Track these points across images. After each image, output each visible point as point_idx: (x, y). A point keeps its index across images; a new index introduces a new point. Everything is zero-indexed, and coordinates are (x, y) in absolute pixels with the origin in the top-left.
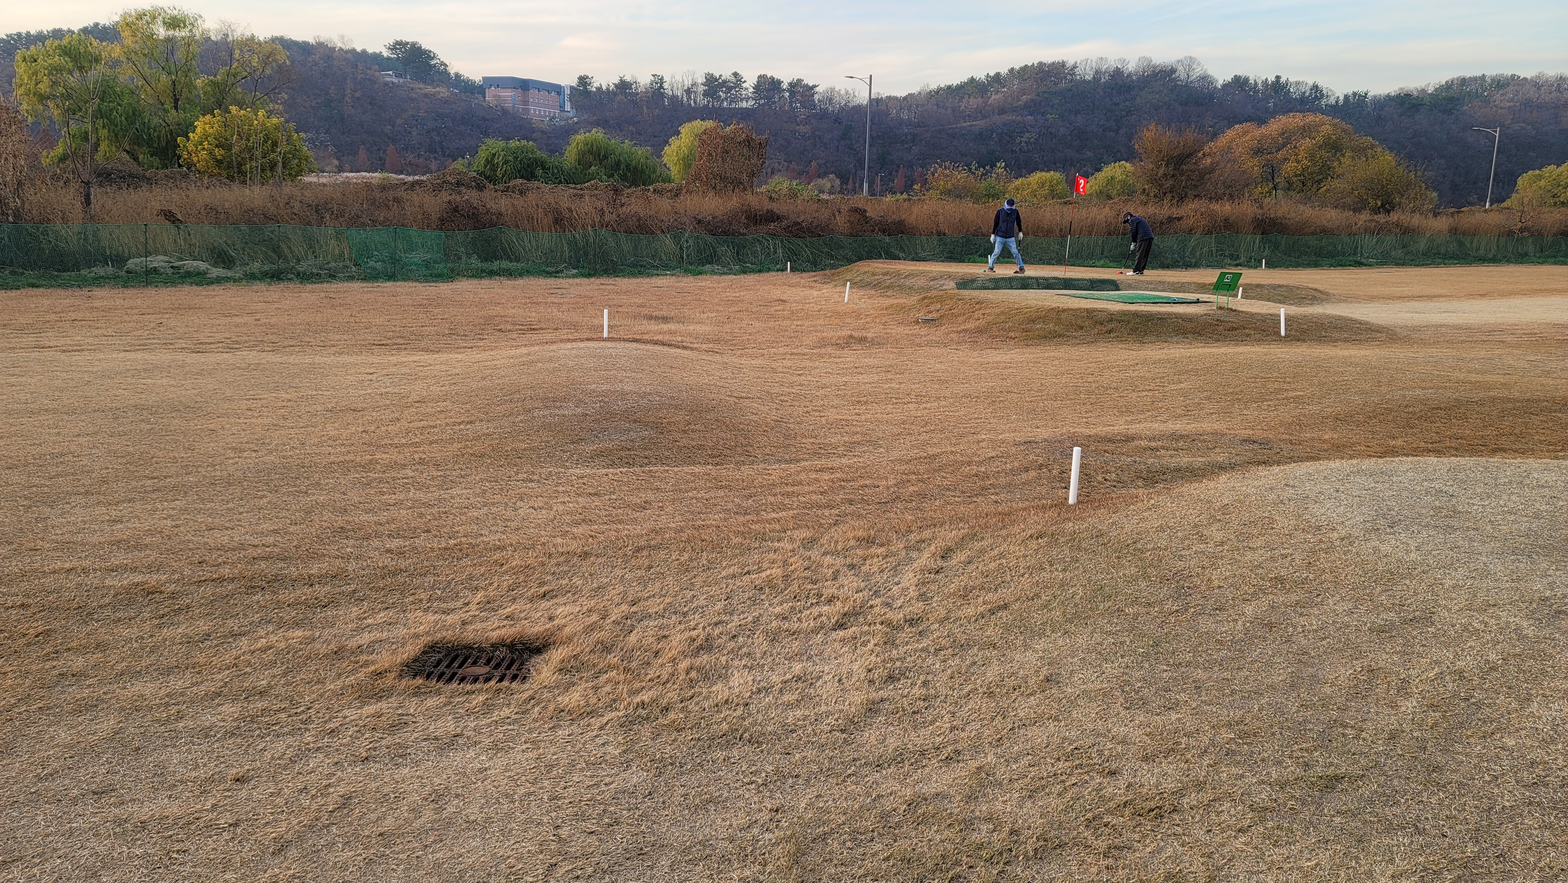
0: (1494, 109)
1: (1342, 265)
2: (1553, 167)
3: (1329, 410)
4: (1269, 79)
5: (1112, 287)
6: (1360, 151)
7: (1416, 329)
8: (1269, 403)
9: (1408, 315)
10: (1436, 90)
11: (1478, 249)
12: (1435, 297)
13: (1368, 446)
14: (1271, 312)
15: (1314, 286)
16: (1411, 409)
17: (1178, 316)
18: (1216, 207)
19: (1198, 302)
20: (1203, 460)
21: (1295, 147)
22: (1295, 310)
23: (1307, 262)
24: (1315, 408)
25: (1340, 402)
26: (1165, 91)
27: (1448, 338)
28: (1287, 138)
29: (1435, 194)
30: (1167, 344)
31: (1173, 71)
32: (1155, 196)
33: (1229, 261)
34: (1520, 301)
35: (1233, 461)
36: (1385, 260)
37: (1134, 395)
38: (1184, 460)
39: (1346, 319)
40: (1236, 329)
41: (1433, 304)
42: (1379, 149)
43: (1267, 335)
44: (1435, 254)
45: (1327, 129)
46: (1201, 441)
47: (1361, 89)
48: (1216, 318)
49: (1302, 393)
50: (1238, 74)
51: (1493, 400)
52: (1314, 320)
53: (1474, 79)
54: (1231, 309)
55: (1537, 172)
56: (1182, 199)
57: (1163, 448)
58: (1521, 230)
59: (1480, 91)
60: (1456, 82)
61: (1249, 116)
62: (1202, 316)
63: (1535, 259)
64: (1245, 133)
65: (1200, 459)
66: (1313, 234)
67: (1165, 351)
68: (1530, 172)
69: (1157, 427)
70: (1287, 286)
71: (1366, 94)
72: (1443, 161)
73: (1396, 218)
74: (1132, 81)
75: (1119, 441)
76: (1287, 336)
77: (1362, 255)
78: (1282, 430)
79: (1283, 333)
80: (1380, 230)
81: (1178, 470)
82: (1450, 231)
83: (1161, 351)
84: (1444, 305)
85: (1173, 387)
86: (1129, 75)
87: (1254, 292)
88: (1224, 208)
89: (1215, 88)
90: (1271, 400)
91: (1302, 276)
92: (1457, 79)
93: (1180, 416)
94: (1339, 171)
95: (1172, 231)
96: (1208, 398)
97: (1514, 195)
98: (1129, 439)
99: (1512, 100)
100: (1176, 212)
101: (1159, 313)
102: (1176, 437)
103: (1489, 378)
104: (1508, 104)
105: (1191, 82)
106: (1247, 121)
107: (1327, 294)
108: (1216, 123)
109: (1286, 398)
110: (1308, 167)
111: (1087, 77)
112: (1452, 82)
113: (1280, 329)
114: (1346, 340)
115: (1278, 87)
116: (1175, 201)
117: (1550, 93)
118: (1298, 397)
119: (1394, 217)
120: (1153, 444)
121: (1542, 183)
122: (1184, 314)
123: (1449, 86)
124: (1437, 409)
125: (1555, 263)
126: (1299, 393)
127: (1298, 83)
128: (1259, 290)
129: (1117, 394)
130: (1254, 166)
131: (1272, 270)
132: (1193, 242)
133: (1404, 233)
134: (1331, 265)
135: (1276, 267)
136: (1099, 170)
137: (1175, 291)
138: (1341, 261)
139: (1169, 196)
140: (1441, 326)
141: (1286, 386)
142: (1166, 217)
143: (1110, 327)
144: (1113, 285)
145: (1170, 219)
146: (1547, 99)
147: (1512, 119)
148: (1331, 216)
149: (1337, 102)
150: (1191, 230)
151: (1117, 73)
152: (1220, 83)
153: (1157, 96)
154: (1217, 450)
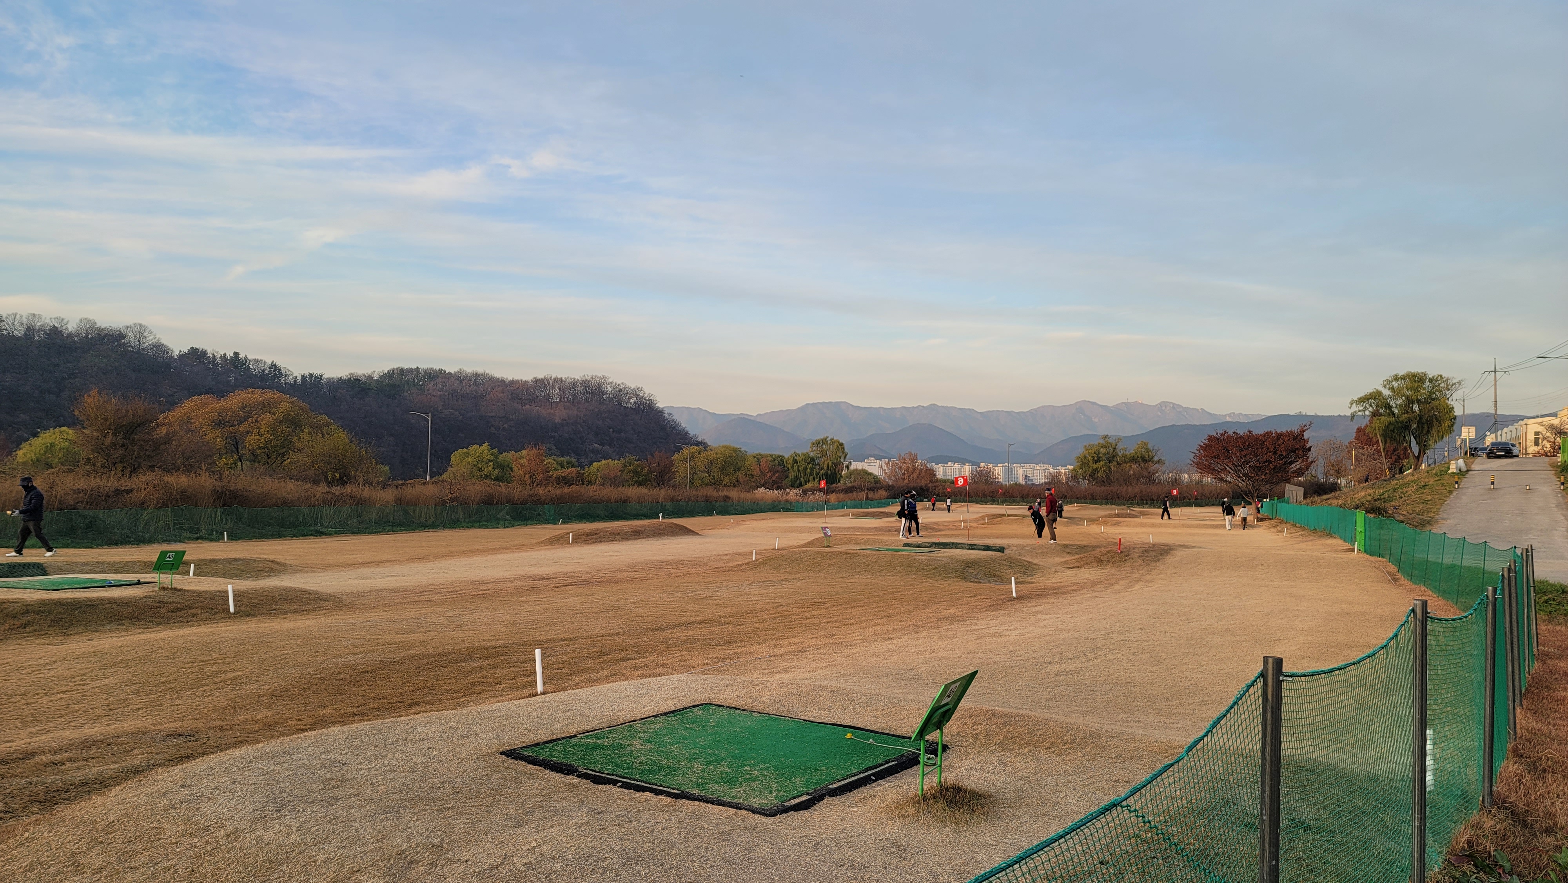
0: (429, 396)
1: (304, 535)
2: (476, 446)
3: (266, 687)
4: (228, 355)
5: (39, 572)
6: (317, 428)
7: (360, 595)
8: (205, 688)
9: (356, 581)
10: (381, 377)
11: (420, 517)
12: (381, 562)
13: (300, 720)
14: (220, 589)
15: (271, 557)
16: (342, 676)
17: (111, 601)
18: (169, 479)
19: (139, 583)
20: (116, 766)
21: (257, 421)
22: (246, 584)
23: (271, 533)
24: (251, 687)
25: (277, 677)
26: (113, 356)
27: (387, 601)
28: (247, 412)
29: (387, 468)
30: (97, 634)
31: (121, 336)
32: (103, 466)
33: (188, 535)
34: (449, 562)
35: (152, 761)
36: (344, 529)
37: (45, 700)
38: (93, 771)
39: (296, 590)
40: (180, 610)
41: (378, 569)
42: (333, 427)
43: (216, 613)
44: (385, 522)
45: (285, 406)
46: (117, 744)
47: (317, 371)
48: (158, 599)
49: (240, 673)
50: (195, 346)
51: (412, 657)
52: (265, 594)
53: (410, 371)
54: (176, 589)
55: (465, 450)
56: (134, 470)
57: (70, 760)
58: (452, 500)
59: (416, 380)
60: (396, 372)
61: (210, 388)
62: (141, 599)
63: (463, 524)
64: (205, 405)
65: (112, 767)
66: (276, 505)
67: (94, 642)
68: (460, 450)
69: (70, 734)
70: (243, 560)
71: (321, 376)
72: (392, 439)
73: (349, 491)
74: (74, 342)
75: (14, 761)
76: (236, 612)
77: (322, 525)
78: (215, 716)
79: (232, 610)
80: (337, 501)
81: (84, 784)
82: (396, 502)
83: (89, 643)
84: (386, 570)
85: (96, 684)
86: (70, 335)
87: (205, 568)
88: (180, 481)
89: (171, 357)
90: (207, 685)
91: (264, 548)
92: (397, 369)
93: (101, 717)
94: (300, 445)
95: (120, 505)
96: (136, 692)
97: (449, 469)
98: (28, 755)
99: (442, 390)
100: (126, 484)
101: (89, 599)
102: (88, 744)
103: (412, 637)
104: (439, 393)
105: (144, 349)
106: (207, 393)
107: (284, 565)
108: (175, 392)
109: (224, 681)
110: (271, 441)
111: (16, 333)
112: (393, 371)
113: (229, 605)
114: (295, 612)
115: (236, 362)
116: (127, 472)
117: (470, 386)
118: (235, 678)
119: (349, 489)
120: (58, 757)
121: (470, 459)
122: (121, 598)
123: (391, 374)
124: (365, 672)
125: (480, 527)
126: (237, 673)
127: (256, 361)
128: (213, 565)
129: (24, 702)
130: (215, 438)
131: (234, 543)
132: (146, 515)
133: (357, 504)
134: (295, 536)
135: (239, 539)
136: (35, 435)
137: (117, 572)
138: (303, 530)
139: (120, 467)
140: (382, 590)
141: (225, 668)
142: (113, 489)
143: (24, 620)
144: (40, 569)
145: (118, 492)
146: (468, 391)
147: (443, 406)
148: (290, 489)
149: (295, 381)
150: (143, 503)
151: (55, 332)
152: (176, 353)
153: (105, 360)
154: (136, 751)
